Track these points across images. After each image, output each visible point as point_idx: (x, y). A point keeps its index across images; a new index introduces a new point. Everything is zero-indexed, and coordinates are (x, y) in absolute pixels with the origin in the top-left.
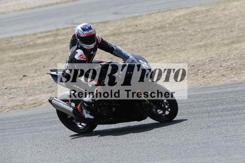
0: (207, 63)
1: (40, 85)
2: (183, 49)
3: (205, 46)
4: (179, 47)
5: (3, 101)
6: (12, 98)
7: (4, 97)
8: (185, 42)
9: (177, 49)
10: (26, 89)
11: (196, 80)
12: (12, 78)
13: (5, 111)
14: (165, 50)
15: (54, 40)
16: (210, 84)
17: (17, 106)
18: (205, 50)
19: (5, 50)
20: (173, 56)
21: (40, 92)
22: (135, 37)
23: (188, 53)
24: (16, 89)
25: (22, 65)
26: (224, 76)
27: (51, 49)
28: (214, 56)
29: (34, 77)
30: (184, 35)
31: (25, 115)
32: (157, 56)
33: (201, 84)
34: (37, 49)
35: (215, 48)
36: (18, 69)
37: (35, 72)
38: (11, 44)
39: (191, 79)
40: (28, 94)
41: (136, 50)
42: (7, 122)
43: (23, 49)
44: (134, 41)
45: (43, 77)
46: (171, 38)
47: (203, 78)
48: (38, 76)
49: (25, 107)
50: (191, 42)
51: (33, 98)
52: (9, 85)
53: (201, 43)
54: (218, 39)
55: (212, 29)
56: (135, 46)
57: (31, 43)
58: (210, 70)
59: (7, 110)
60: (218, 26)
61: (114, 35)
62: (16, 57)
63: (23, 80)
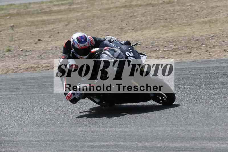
0: (211, 38)
1: (54, 50)
2: (189, 23)
3: (210, 22)
4: (185, 21)
5: (18, 62)
6: (27, 60)
7: (19, 59)
8: (191, 17)
9: (184, 23)
10: (40, 53)
11: (199, 54)
12: (28, 41)
13: (20, 72)
14: (172, 24)
15: (69, 8)
16: (212, 58)
17: (31, 67)
18: (210, 26)
19: (23, 15)
20: (180, 30)
21: (53, 56)
22: (145, 10)
23: (194, 27)
24: (31, 52)
25: (38, 30)
26: (226, 51)
27: (66, 16)
28: (217, 32)
29: (48, 41)
30: (190, 11)
31: (38, 76)
32: (164, 29)
33: (204, 58)
34: (53, 16)
35: (219, 24)
36: (34, 34)
37: (50, 37)
38: (29, 10)
39: (195, 53)
40: (42, 57)
41: (145, 23)
42: (21, 82)
43: (39, 15)
44: (143, 14)
45: (56, 42)
46: (178, 13)
47: (206, 52)
48: (52, 41)
49: (38, 69)
50: (197, 18)
51: (46, 61)
52: (25, 48)
53: (206, 19)
54: (222, 16)
55: (217, 6)
56: (144, 18)
57: (48, 10)
58: (213, 45)
59: (22, 71)
60: (223, 4)
61: (125, 6)
62: (32, 22)
63: (38, 44)
